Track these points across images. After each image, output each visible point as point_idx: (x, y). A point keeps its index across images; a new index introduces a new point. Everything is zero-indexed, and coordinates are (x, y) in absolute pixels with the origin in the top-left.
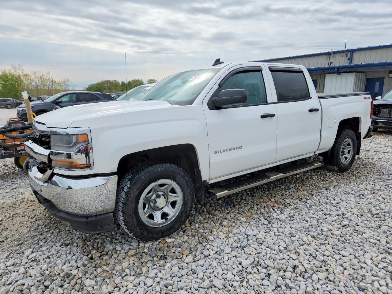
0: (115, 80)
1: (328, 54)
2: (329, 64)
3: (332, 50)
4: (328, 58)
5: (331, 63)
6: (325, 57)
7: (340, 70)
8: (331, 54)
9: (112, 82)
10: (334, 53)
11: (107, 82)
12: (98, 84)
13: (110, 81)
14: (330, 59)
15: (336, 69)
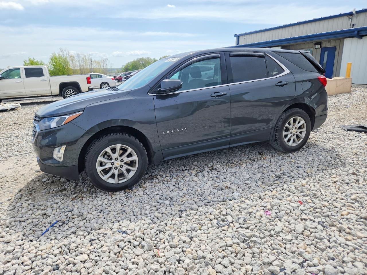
0: (148, 58)
1: (350, 14)
2: (351, 26)
3: (355, 9)
4: (351, 20)
5: (353, 25)
6: (346, 18)
7: (362, 33)
8: (354, 14)
9: (146, 60)
10: (358, 12)
11: (142, 59)
12: (134, 61)
13: (144, 58)
14: (352, 21)
15: (356, 32)
